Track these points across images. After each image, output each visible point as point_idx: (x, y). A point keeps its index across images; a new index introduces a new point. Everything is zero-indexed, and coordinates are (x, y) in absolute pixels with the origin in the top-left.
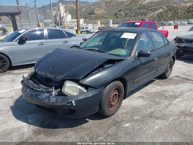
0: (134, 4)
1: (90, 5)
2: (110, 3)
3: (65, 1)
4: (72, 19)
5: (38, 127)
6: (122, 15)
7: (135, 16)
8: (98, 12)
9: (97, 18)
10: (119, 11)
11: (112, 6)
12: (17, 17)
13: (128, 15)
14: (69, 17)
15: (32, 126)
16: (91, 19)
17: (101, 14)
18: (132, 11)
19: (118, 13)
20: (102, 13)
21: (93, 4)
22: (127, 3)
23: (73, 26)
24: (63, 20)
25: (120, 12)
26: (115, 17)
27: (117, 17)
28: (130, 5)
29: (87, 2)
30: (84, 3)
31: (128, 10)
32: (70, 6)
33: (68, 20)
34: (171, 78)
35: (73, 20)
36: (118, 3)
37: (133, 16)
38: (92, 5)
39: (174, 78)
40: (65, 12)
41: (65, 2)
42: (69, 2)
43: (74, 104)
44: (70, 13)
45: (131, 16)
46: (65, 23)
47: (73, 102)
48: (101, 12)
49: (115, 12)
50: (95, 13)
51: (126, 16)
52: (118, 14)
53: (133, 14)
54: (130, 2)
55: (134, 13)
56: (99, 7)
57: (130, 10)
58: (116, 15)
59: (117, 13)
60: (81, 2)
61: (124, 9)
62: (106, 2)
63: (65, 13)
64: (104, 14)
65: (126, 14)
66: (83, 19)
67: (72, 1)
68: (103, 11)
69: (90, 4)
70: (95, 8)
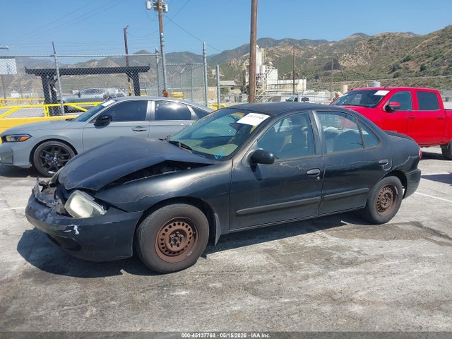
0: (447, 44)
1: (331, 47)
2: (380, 43)
3: (273, 40)
4: (279, 79)
5: (35, 267)
6: (411, 69)
7: (447, 74)
8: (348, 63)
9: (344, 78)
10: (404, 61)
11: (386, 48)
12: (142, 76)
13: (428, 70)
14: (274, 74)
15: (29, 264)
16: (328, 80)
17: (355, 68)
18: (439, 59)
19: (401, 65)
20: (358, 66)
21: (339, 45)
22: (427, 41)
23: (279, 94)
24: (259, 81)
25: (407, 63)
26: (392, 75)
27: (398, 76)
28: (434, 46)
29: (324, 41)
30: (316, 43)
31: (429, 57)
32: (283, 50)
33: (269, 82)
34: (392, 224)
35: (282, 82)
36: (404, 41)
37: (441, 72)
38: (334, 47)
39: (400, 226)
40: (264, 64)
41: (271, 42)
42: (281, 41)
43: (77, 232)
44: (275, 66)
45: (435, 74)
46: (263, 88)
47: (76, 228)
48: (355, 64)
49: (391, 64)
50: (339, 65)
51: (422, 73)
52: (400, 68)
53: (443, 67)
54: (437, 39)
55: (444, 65)
56: (352, 52)
57: (435, 59)
58: (393, 71)
59: (397, 66)
60: (310, 41)
61: (418, 56)
62: (371, 40)
63: (264, 67)
64: (363, 68)
65: (422, 69)
66: (305, 80)
67: (289, 39)
68: (361, 61)
69: (331, 45)
70: (341, 54)
